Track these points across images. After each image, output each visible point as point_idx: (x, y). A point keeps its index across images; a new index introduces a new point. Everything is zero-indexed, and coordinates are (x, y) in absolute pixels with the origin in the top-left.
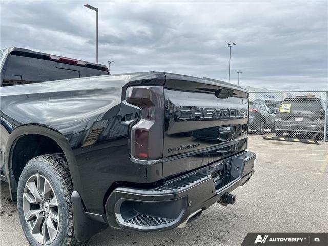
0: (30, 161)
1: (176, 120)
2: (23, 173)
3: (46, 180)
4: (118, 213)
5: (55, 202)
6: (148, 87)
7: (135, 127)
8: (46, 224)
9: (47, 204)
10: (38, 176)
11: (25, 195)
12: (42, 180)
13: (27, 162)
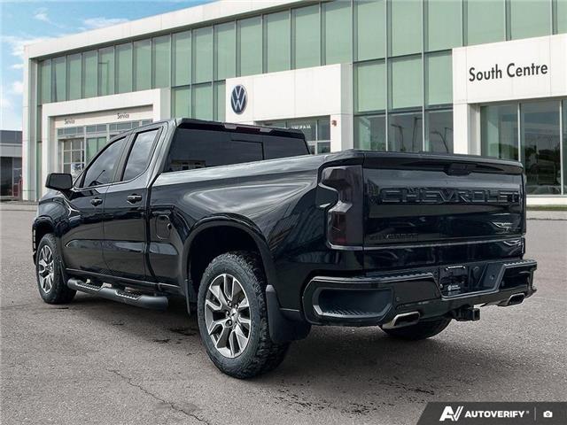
0: (214, 260)
1: (380, 203)
2: (206, 275)
3: (234, 279)
4: (315, 304)
5: (245, 304)
6: (343, 167)
7: (331, 210)
8: (234, 333)
9: (234, 311)
10: (224, 275)
11: (207, 302)
12: (230, 280)
13: (210, 261)
